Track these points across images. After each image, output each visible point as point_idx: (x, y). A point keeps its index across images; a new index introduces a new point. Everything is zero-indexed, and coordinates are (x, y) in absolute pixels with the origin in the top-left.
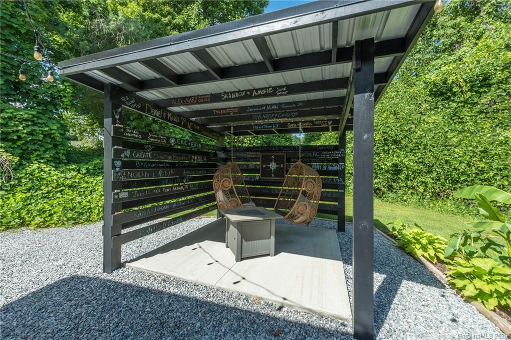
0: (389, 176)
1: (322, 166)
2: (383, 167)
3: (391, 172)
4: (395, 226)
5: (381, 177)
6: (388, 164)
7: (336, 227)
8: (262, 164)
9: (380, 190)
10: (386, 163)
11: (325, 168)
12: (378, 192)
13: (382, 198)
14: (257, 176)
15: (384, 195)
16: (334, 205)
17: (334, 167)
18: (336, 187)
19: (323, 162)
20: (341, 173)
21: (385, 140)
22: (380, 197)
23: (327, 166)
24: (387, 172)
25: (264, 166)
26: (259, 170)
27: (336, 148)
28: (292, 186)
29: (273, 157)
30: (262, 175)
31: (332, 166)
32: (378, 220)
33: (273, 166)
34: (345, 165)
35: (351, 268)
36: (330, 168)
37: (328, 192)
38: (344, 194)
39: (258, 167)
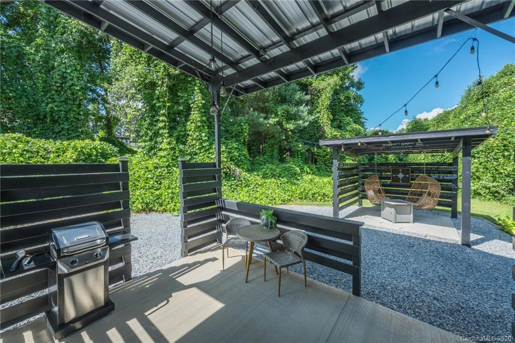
0: (509, 180)
1: (439, 176)
2: (502, 171)
3: (512, 176)
4: (500, 217)
5: (500, 181)
6: (508, 169)
7: (450, 215)
8: (393, 174)
9: (499, 193)
10: (505, 168)
11: (441, 178)
12: (496, 194)
13: (501, 201)
14: (389, 181)
15: (503, 198)
16: (449, 201)
17: (449, 177)
18: (450, 189)
19: (439, 173)
20: (455, 181)
21: (505, 146)
22: (499, 200)
23: (444, 176)
24: (508, 176)
25: (394, 176)
26: (390, 178)
27: (450, 164)
28: (417, 189)
29: (400, 170)
30: (393, 181)
31: (447, 176)
32: (490, 216)
33: (401, 176)
34: (457, 176)
35: (460, 231)
36: (445, 178)
37: (444, 193)
38: (456, 194)
39: (389, 176)
